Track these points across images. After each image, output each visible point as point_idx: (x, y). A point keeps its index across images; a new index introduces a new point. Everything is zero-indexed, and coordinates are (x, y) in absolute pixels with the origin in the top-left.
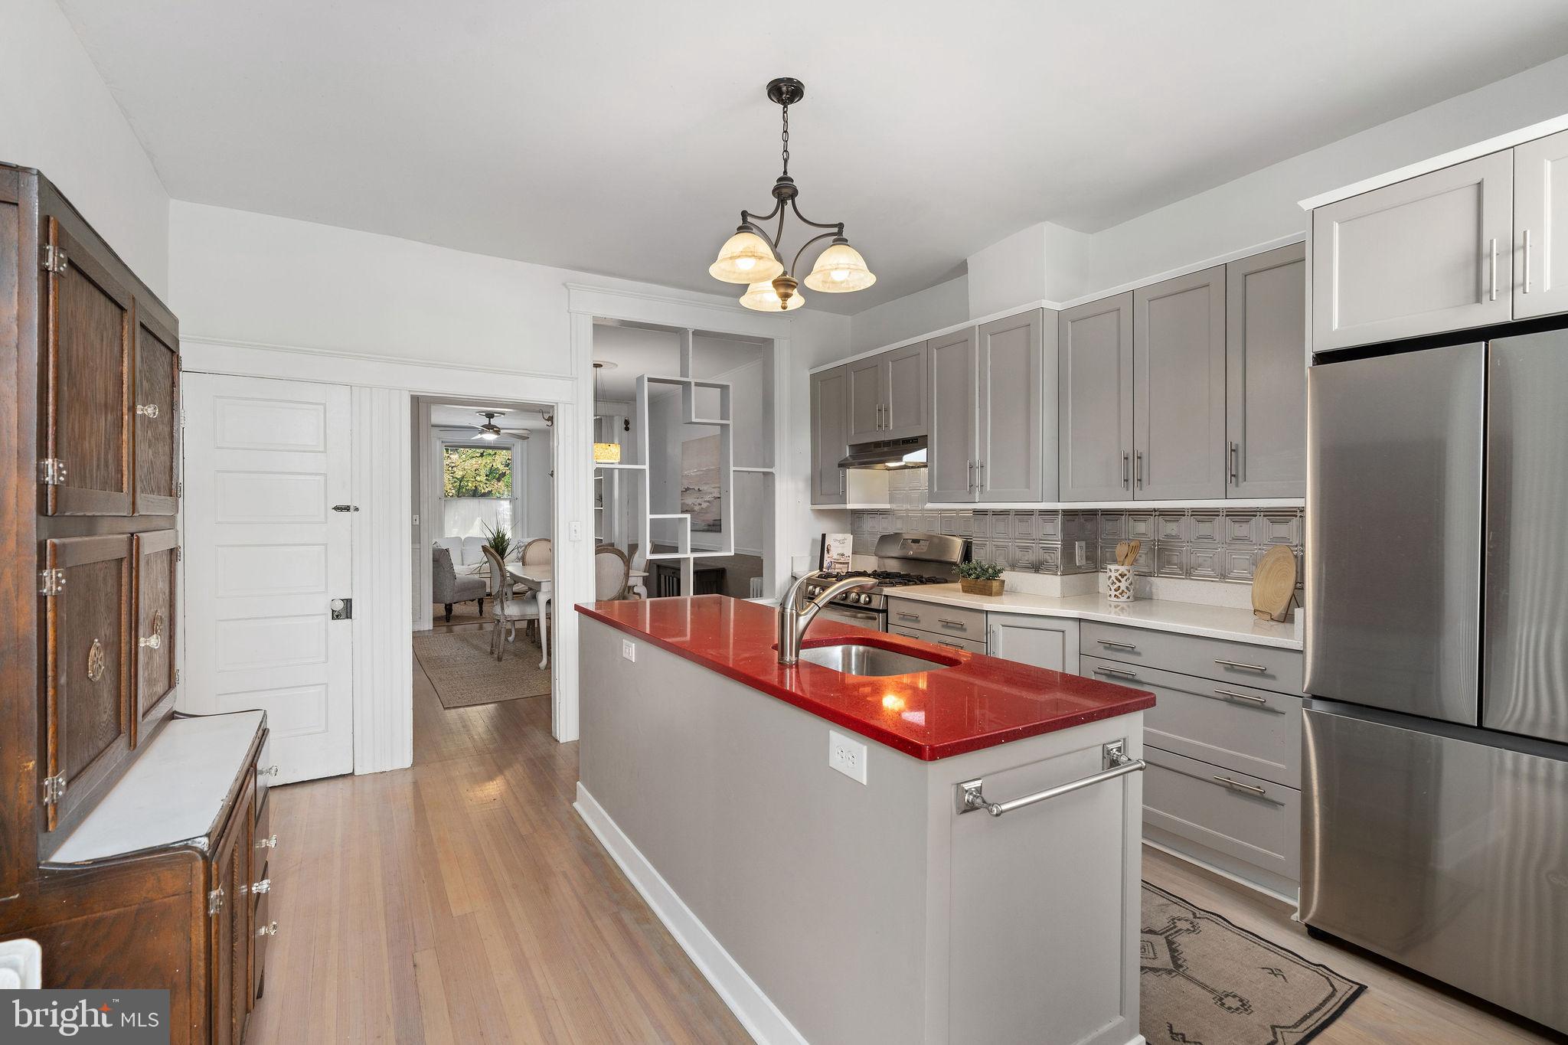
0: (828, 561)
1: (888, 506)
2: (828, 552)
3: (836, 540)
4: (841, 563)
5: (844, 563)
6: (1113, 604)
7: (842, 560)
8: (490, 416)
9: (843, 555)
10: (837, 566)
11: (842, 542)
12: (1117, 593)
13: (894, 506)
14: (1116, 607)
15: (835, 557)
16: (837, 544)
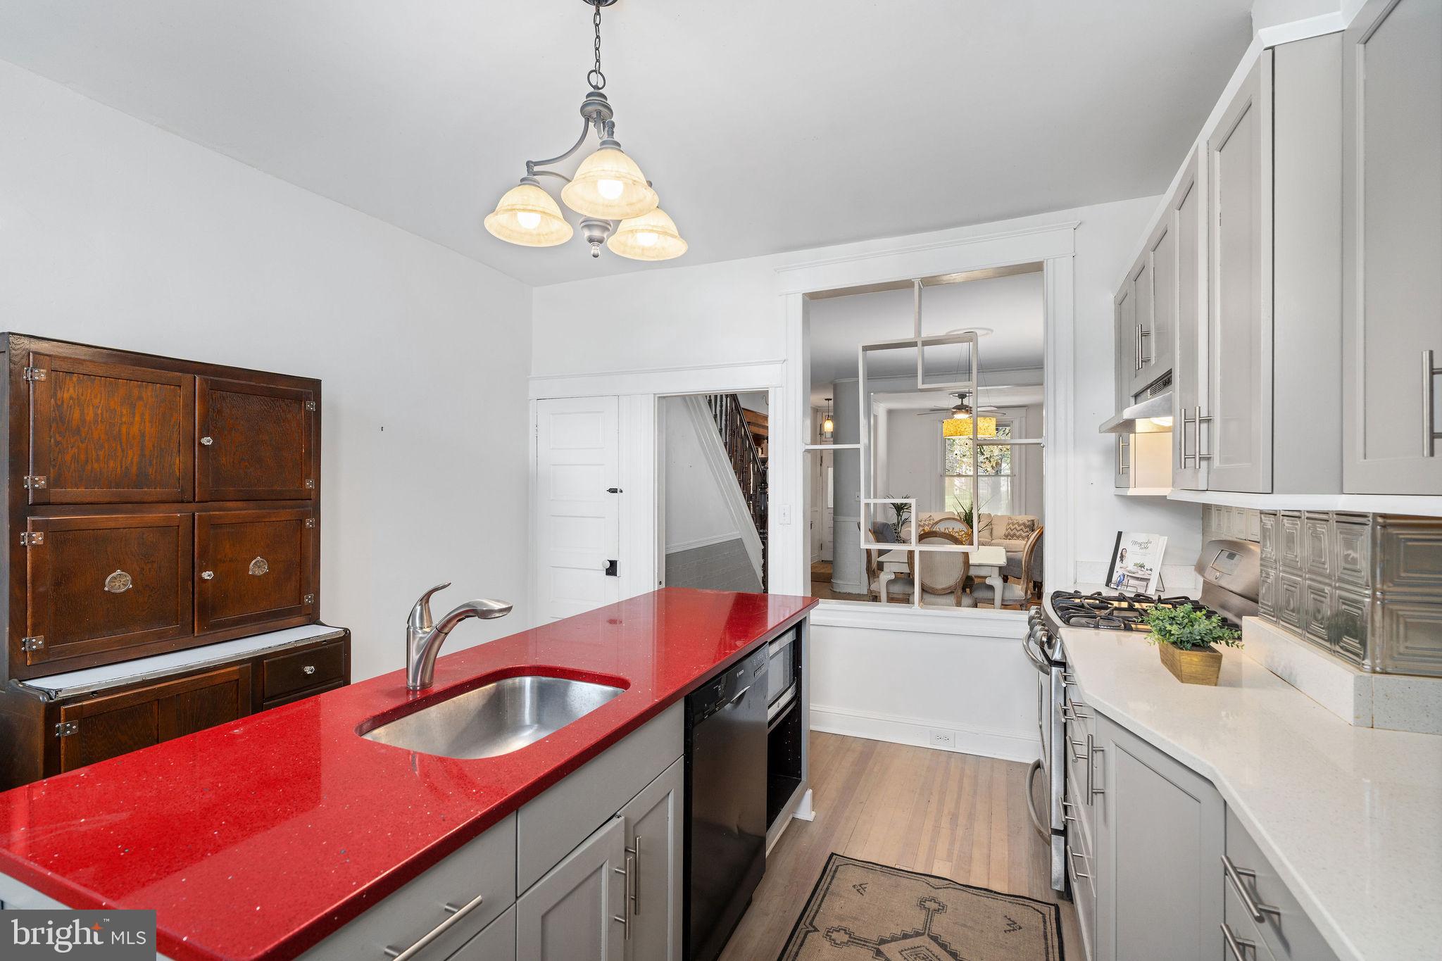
0: (1121, 574)
3: (1135, 543)
4: (1137, 579)
5: (1142, 579)
7: (1140, 574)
8: (962, 396)
9: (1142, 566)
10: (1132, 582)
11: (1144, 546)
15: (1131, 567)
16: (1137, 548)
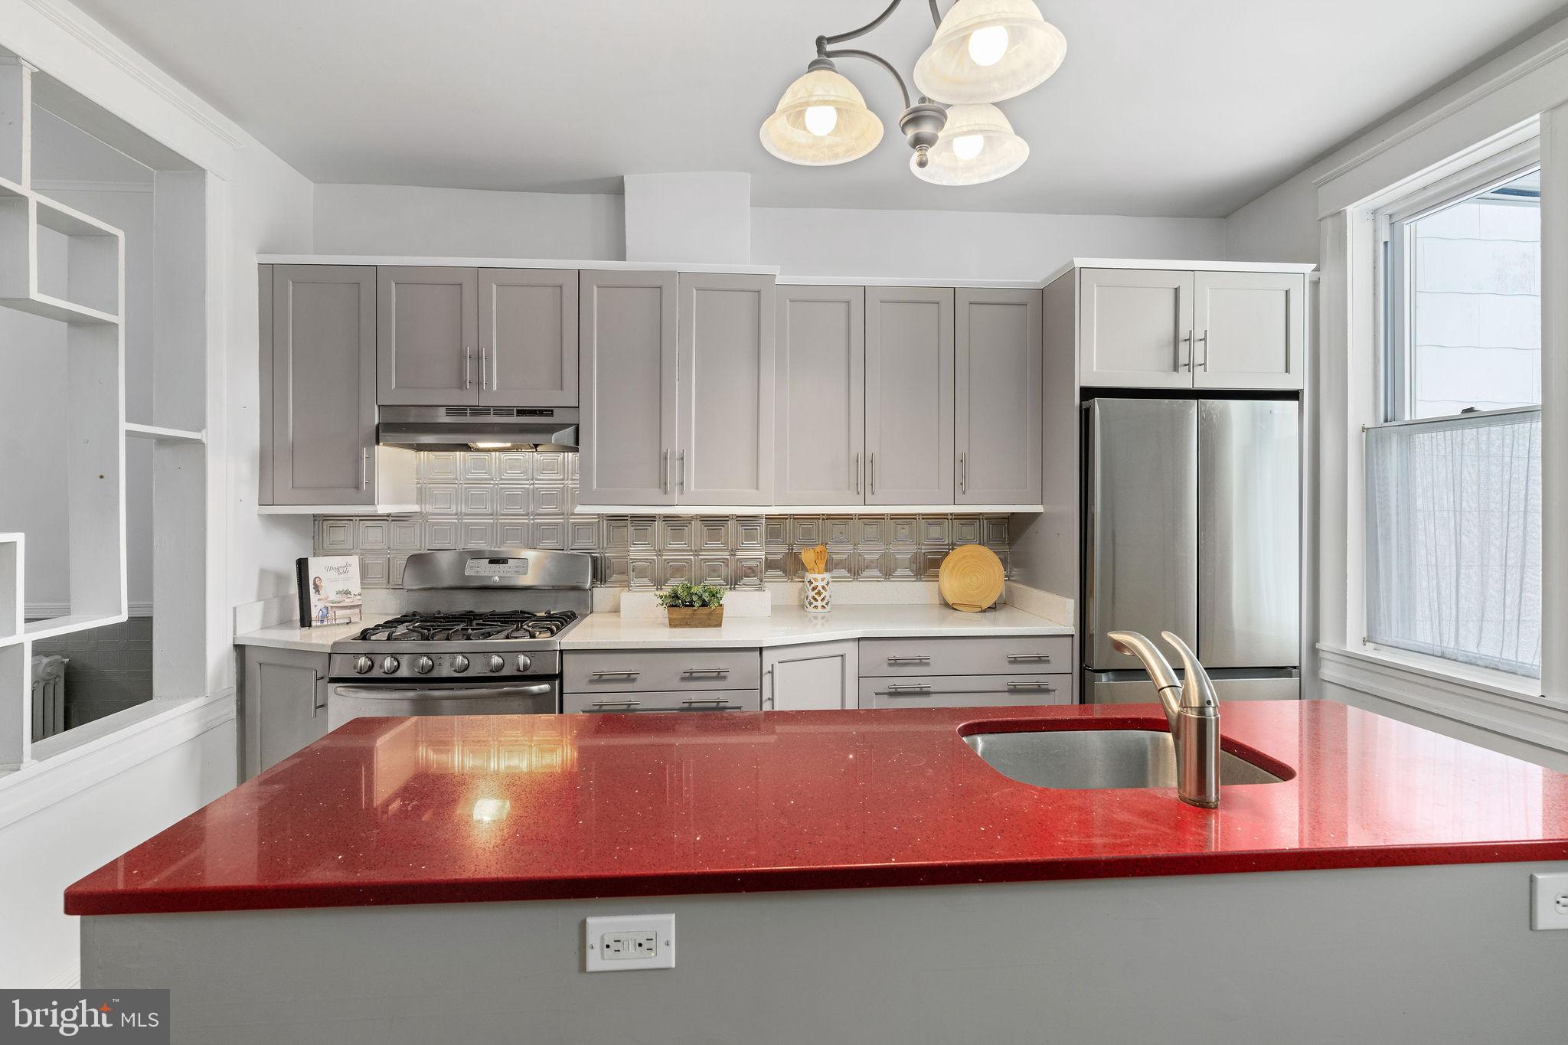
0: (319, 608)
1: (415, 508)
2: (317, 589)
3: (329, 568)
4: (346, 607)
6: (820, 616)
7: (348, 602)
9: (347, 593)
11: (343, 570)
12: (824, 604)
13: (428, 508)
14: (823, 618)
15: (333, 597)
16: (333, 574)
